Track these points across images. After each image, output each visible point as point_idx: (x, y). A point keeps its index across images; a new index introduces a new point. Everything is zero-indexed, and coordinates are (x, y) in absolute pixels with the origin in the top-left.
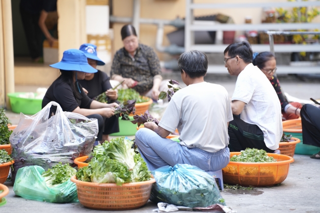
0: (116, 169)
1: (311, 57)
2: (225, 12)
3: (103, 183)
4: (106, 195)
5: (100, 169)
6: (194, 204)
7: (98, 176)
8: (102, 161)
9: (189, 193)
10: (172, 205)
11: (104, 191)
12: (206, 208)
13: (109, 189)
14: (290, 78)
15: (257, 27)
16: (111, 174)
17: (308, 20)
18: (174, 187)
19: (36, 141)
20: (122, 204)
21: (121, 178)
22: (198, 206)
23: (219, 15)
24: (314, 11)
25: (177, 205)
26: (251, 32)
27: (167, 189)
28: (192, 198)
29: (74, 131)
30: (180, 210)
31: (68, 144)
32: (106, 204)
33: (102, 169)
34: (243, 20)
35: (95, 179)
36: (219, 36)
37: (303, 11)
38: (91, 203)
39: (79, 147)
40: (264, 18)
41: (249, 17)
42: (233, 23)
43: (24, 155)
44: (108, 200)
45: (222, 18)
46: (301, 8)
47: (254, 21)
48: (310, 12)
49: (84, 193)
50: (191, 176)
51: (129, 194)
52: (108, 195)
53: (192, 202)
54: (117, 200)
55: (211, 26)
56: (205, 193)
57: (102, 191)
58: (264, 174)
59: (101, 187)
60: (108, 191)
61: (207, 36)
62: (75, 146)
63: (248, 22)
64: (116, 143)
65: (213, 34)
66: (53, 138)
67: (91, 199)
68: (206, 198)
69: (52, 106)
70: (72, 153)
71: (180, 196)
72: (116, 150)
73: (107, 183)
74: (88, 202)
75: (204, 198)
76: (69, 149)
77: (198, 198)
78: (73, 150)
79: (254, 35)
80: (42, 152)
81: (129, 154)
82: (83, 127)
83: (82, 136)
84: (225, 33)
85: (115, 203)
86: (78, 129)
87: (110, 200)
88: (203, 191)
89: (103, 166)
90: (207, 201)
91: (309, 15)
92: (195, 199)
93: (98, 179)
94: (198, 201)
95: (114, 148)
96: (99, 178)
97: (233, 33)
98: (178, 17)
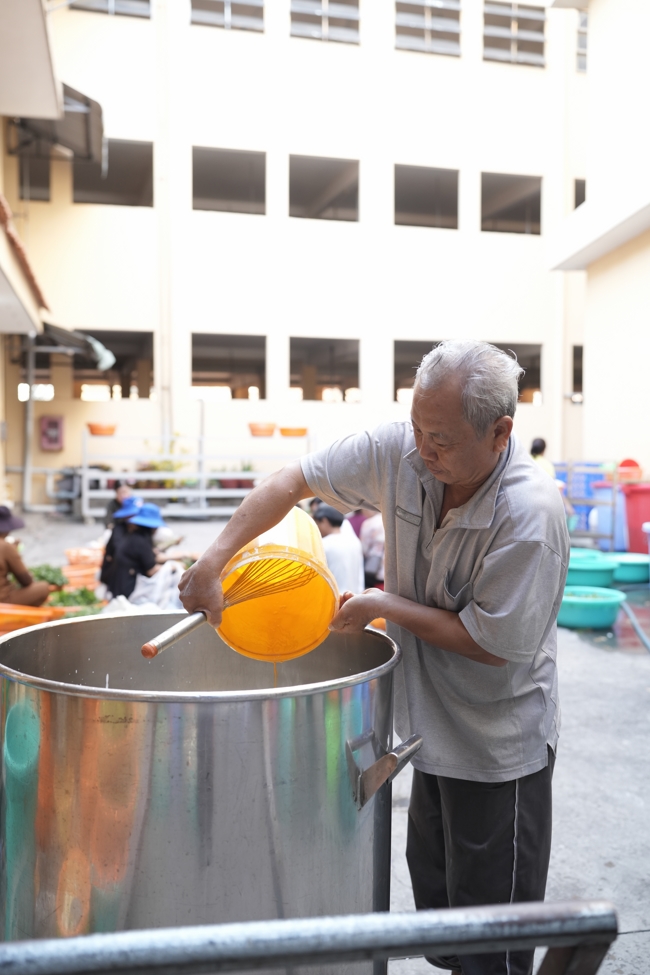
15: (134, 476)
17: (175, 470)
23: (103, 464)
24: (178, 463)
26: (131, 479)
34: (122, 469)
37: (170, 462)
40: (140, 468)
41: (125, 467)
42: (114, 471)
45: (105, 468)
46: (168, 460)
47: (130, 470)
48: (175, 464)
61: (94, 483)
65: (98, 481)
79: (133, 482)
84: (107, 480)
91: (175, 467)
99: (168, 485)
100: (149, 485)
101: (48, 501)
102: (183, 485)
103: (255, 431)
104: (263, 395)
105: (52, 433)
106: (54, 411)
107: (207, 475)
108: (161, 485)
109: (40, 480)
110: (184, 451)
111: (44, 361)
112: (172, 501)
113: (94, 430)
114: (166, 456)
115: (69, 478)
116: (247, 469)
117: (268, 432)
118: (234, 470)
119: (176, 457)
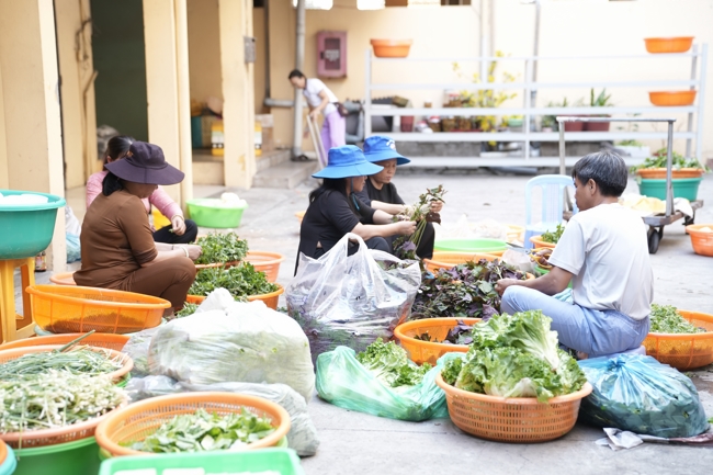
0: (536, 373)
1: (501, 147)
2: (402, 94)
3: (511, 397)
4: (515, 419)
5: (505, 372)
6: (670, 431)
7: (500, 385)
8: (506, 356)
9: (664, 412)
10: (629, 433)
11: (511, 411)
12: (691, 439)
13: (519, 407)
14: (481, 171)
15: (438, 112)
16: (528, 381)
17: (496, 104)
18: (632, 401)
19: (331, 297)
20: (543, 433)
21: (547, 388)
22: (678, 435)
23: (397, 97)
24: (501, 94)
25: (637, 432)
26: (432, 118)
27: (618, 405)
28: (667, 421)
29: (387, 282)
30: (645, 441)
31: (382, 305)
32: (515, 433)
33: (508, 371)
34: (422, 104)
35: (494, 389)
36: (397, 123)
37: (488, 94)
38: (484, 430)
39: (399, 309)
40: (447, 102)
41: (428, 101)
42: (411, 107)
43: (316, 323)
44: (518, 426)
45: (398, 101)
46: (487, 91)
47: (434, 105)
48: (496, 96)
49: (469, 411)
50: (656, 379)
51: (555, 416)
52: (518, 419)
53: (667, 427)
54: (534, 426)
55: (387, 110)
56: (690, 410)
57: (509, 411)
58: (699, 350)
59: (507, 405)
60: (518, 411)
61: (383, 122)
62: (392, 309)
63: (427, 106)
64: (526, 321)
65: (389, 120)
66: (358, 293)
67: (484, 422)
68: (692, 419)
69: (350, 241)
70: (389, 319)
71: (646, 417)
72: (527, 335)
73: (518, 397)
74: (478, 429)
75: (688, 420)
76: (384, 312)
77: (679, 420)
78: (391, 315)
79: (436, 121)
80: (344, 319)
81: (550, 343)
82: (399, 275)
83: (400, 290)
84: (402, 118)
85: (530, 432)
86: (393, 279)
87: (522, 426)
88: (686, 409)
89: (509, 366)
90: (694, 425)
91: (495, 100)
92: (672, 422)
93: (500, 390)
94: (679, 425)
95: (524, 330)
96: (503, 388)
97: (412, 118)
98: (347, 100)
99: (485, 126)
100: (459, 125)
102: (507, 126)
105: (332, 54)
106: (334, 25)
107: (541, 111)
108: (476, 125)
110: (509, 77)
112: (489, 147)
113: (379, 49)
114: (484, 85)
118: (580, 104)
119: (498, 86)
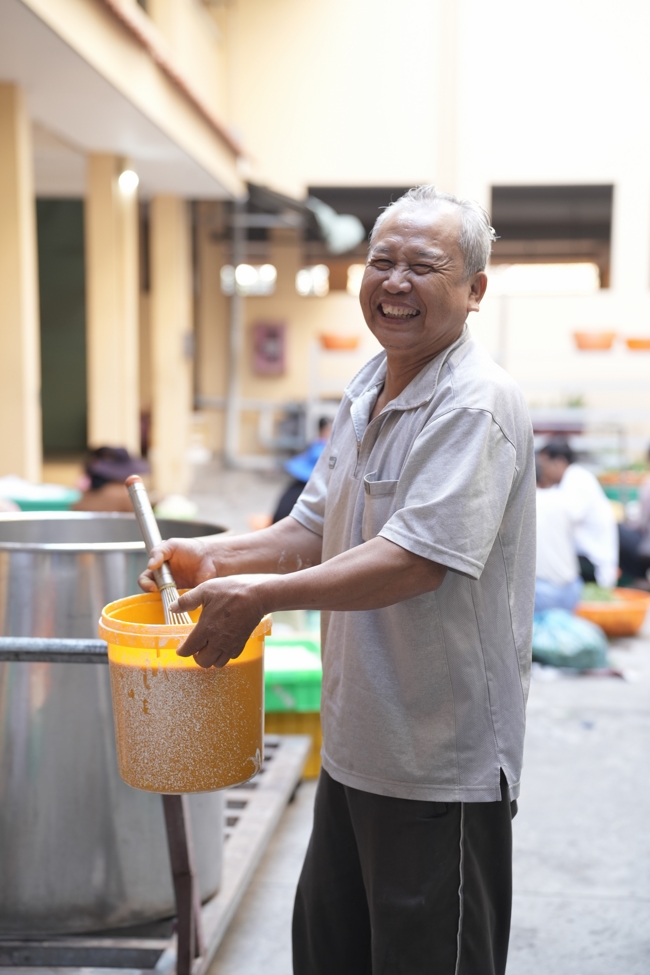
101: (262, 450)
103: (583, 343)
104: (604, 281)
105: (271, 347)
106: (273, 312)
109: (251, 418)
111: (258, 235)
113: (328, 343)
115: (293, 417)
116: (576, 404)
117: (604, 344)
